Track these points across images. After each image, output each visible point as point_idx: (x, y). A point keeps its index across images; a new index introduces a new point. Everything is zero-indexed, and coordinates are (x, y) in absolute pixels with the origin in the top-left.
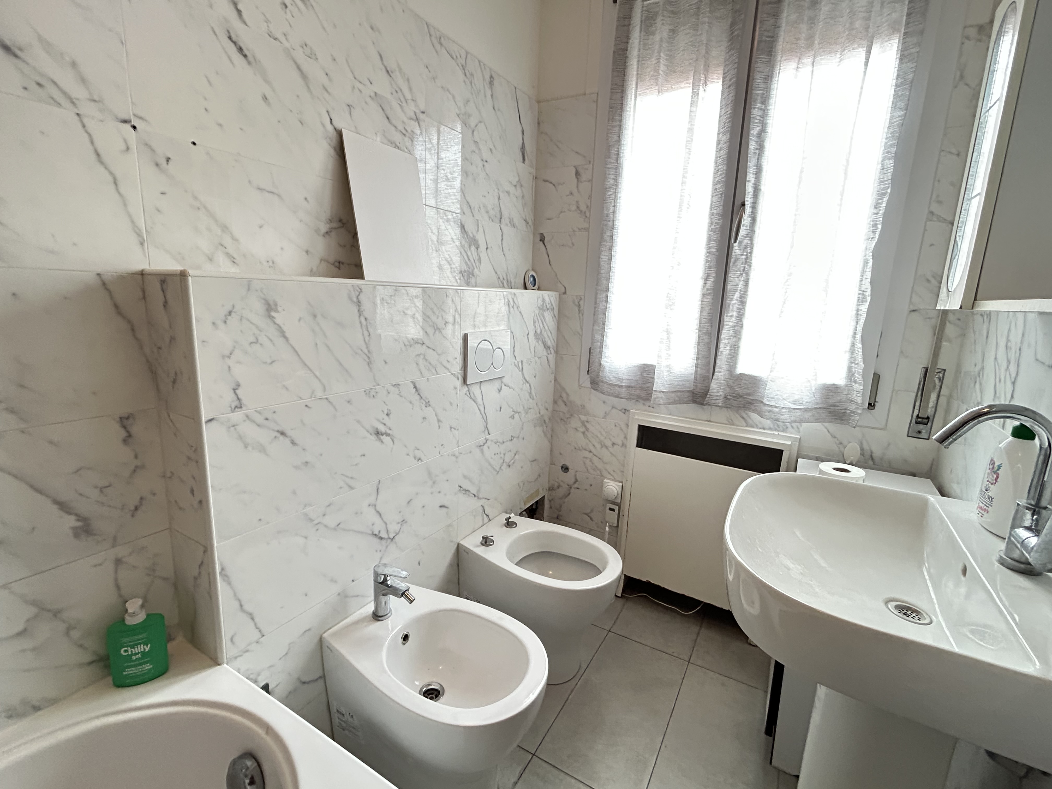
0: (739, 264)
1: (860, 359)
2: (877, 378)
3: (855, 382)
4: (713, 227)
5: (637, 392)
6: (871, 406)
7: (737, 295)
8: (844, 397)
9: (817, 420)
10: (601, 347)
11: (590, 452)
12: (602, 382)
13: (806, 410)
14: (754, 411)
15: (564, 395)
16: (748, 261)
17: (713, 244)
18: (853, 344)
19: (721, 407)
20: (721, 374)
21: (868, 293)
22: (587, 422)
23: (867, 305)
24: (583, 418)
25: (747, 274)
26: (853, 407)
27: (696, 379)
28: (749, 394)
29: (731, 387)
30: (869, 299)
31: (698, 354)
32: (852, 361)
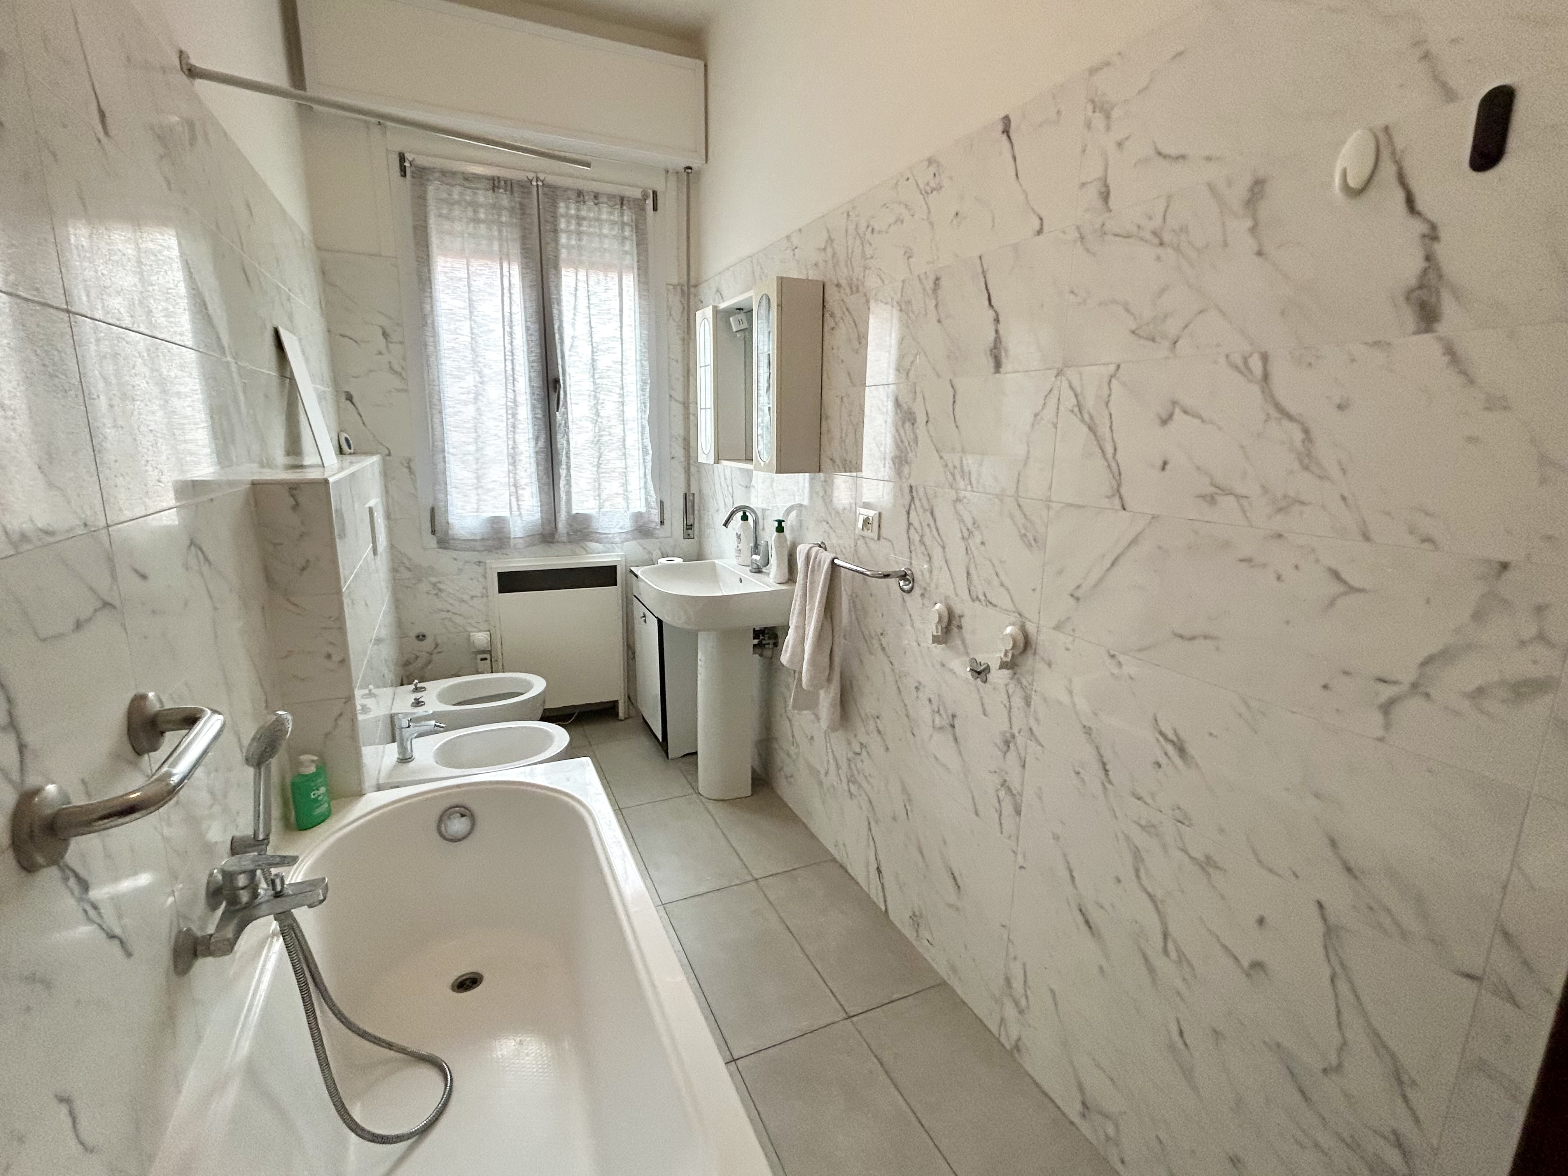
0: (562, 427)
1: (652, 492)
2: (662, 503)
3: (652, 508)
4: (536, 397)
5: (490, 543)
6: (662, 523)
7: (564, 453)
8: (646, 520)
9: (634, 539)
10: (446, 506)
11: (448, 611)
12: (454, 539)
13: (627, 533)
14: (591, 541)
15: (405, 560)
16: (566, 425)
17: (539, 411)
18: (645, 483)
19: (564, 543)
20: (562, 516)
21: (649, 448)
22: (440, 582)
23: (650, 455)
24: (434, 580)
25: (568, 435)
26: (653, 525)
27: (543, 524)
28: (585, 528)
29: (571, 526)
30: (651, 452)
31: (541, 501)
32: (647, 494)
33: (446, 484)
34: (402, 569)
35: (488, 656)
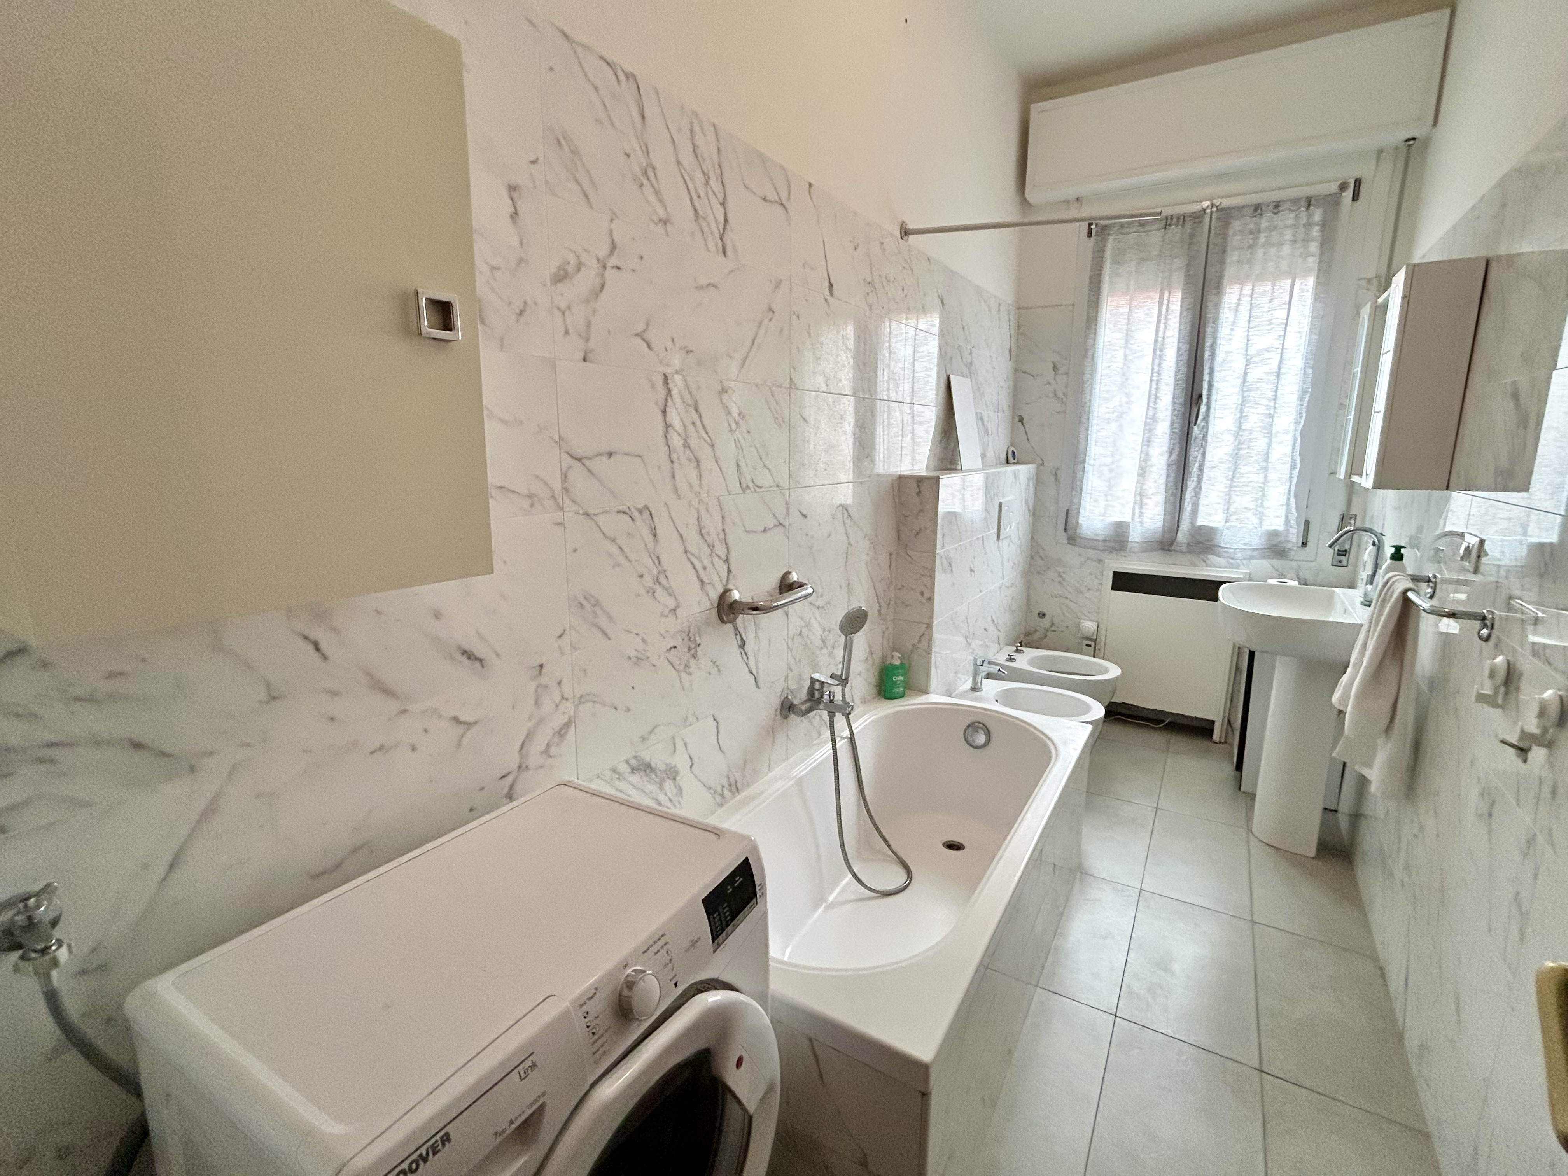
0: (1198, 441)
1: (1294, 510)
2: (1307, 523)
3: (1291, 527)
4: (1176, 412)
5: (1112, 544)
6: (1304, 544)
7: (1197, 465)
8: (1282, 539)
9: (1264, 558)
10: (1079, 509)
11: (1067, 598)
12: (1080, 537)
13: (1254, 550)
14: (1212, 554)
15: (1041, 551)
16: (1205, 438)
17: (1176, 426)
18: (1289, 499)
19: (1184, 553)
20: (1185, 526)
21: (1298, 461)
22: (1064, 573)
23: (1297, 470)
24: (1061, 570)
25: (1204, 448)
26: (1289, 546)
27: (1164, 532)
28: (1208, 541)
29: (1193, 536)
30: (1298, 466)
31: (1165, 511)
32: (1288, 511)
33: (1081, 490)
34: (1037, 558)
35: (1093, 644)
